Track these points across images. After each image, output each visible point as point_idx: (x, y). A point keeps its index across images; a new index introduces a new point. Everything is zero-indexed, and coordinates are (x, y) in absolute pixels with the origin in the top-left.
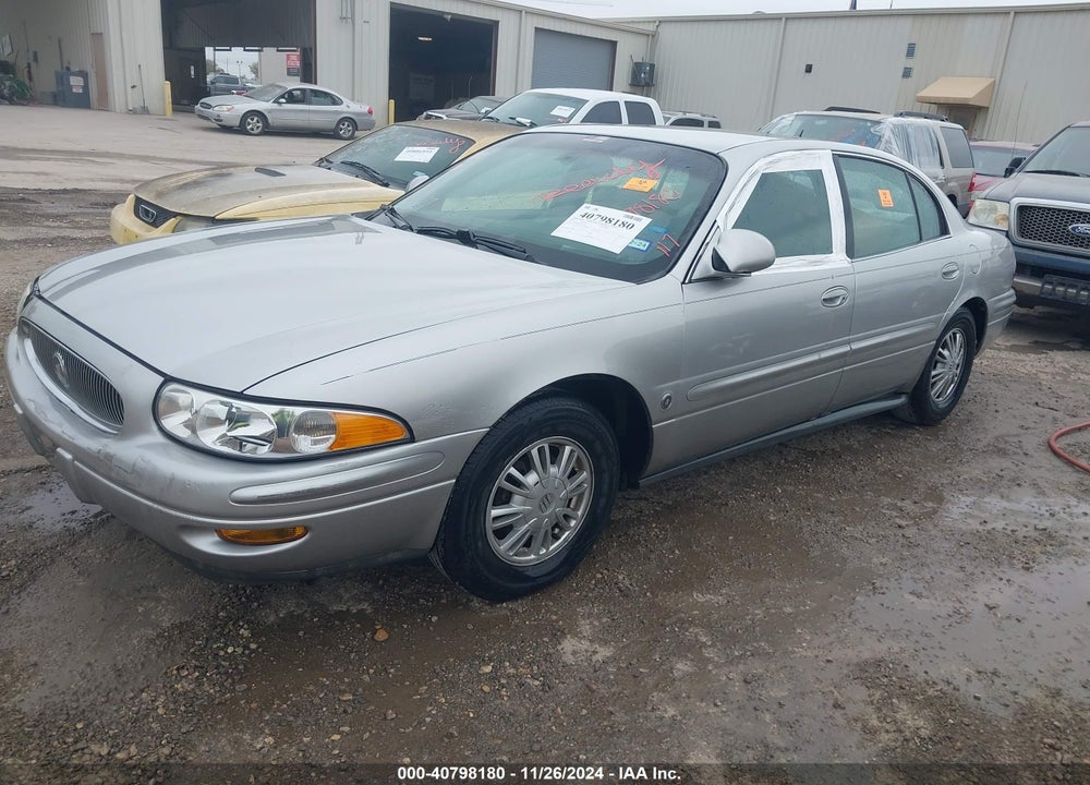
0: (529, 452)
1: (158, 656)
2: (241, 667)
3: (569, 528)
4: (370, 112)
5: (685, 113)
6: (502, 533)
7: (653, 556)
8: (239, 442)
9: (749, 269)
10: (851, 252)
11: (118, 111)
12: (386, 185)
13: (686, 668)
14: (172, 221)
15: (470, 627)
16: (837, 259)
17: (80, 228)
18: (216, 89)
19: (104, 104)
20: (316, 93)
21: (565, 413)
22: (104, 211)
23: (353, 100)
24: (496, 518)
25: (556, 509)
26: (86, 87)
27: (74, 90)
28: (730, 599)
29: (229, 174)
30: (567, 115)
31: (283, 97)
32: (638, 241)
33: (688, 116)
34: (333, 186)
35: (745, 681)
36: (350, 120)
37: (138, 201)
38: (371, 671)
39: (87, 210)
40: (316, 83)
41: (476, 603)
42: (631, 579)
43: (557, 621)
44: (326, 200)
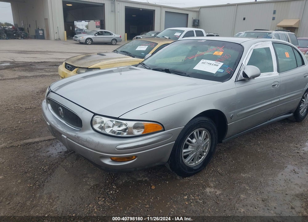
0: (193, 133)
1: (92, 194)
2: (115, 197)
3: (204, 155)
4: (121, 37)
5: (209, 33)
6: (186, 157)
7: (227, 163)
8: (114, 132)
9: (253, 77)
10: (279, 71)
11: (52, 39)
12: (134, 57)
13: (244, 197)
14: (76, 69)
15: (178, 185)
16: (275, 73)
17: (47, 72)
18: (77, 32)
19: (48, 38)
20: (105, 32)
21: (203, 121)
22: (53, 67)
23: (115, 34)
24: (184, 153)
25: (201, 150)
26: (43, 33)
27: (40, 35)
28: (252, 175)
29: (90, 56)
30: (179, 35)
31: (96, 34)
32: (220, 70)
33: (210, 34)
34: (120, 58)
35: (263, 201)
36: (115, 40)
37: (66, 64)
38: (153, 198)
39: (48, 67)
40: (105, 29)
41: (178, 178)
42: (222, 170)
43: (203, 183)
44: (118, 62)
